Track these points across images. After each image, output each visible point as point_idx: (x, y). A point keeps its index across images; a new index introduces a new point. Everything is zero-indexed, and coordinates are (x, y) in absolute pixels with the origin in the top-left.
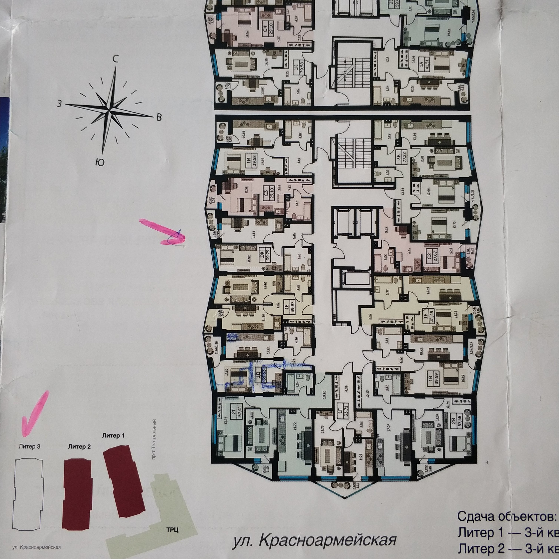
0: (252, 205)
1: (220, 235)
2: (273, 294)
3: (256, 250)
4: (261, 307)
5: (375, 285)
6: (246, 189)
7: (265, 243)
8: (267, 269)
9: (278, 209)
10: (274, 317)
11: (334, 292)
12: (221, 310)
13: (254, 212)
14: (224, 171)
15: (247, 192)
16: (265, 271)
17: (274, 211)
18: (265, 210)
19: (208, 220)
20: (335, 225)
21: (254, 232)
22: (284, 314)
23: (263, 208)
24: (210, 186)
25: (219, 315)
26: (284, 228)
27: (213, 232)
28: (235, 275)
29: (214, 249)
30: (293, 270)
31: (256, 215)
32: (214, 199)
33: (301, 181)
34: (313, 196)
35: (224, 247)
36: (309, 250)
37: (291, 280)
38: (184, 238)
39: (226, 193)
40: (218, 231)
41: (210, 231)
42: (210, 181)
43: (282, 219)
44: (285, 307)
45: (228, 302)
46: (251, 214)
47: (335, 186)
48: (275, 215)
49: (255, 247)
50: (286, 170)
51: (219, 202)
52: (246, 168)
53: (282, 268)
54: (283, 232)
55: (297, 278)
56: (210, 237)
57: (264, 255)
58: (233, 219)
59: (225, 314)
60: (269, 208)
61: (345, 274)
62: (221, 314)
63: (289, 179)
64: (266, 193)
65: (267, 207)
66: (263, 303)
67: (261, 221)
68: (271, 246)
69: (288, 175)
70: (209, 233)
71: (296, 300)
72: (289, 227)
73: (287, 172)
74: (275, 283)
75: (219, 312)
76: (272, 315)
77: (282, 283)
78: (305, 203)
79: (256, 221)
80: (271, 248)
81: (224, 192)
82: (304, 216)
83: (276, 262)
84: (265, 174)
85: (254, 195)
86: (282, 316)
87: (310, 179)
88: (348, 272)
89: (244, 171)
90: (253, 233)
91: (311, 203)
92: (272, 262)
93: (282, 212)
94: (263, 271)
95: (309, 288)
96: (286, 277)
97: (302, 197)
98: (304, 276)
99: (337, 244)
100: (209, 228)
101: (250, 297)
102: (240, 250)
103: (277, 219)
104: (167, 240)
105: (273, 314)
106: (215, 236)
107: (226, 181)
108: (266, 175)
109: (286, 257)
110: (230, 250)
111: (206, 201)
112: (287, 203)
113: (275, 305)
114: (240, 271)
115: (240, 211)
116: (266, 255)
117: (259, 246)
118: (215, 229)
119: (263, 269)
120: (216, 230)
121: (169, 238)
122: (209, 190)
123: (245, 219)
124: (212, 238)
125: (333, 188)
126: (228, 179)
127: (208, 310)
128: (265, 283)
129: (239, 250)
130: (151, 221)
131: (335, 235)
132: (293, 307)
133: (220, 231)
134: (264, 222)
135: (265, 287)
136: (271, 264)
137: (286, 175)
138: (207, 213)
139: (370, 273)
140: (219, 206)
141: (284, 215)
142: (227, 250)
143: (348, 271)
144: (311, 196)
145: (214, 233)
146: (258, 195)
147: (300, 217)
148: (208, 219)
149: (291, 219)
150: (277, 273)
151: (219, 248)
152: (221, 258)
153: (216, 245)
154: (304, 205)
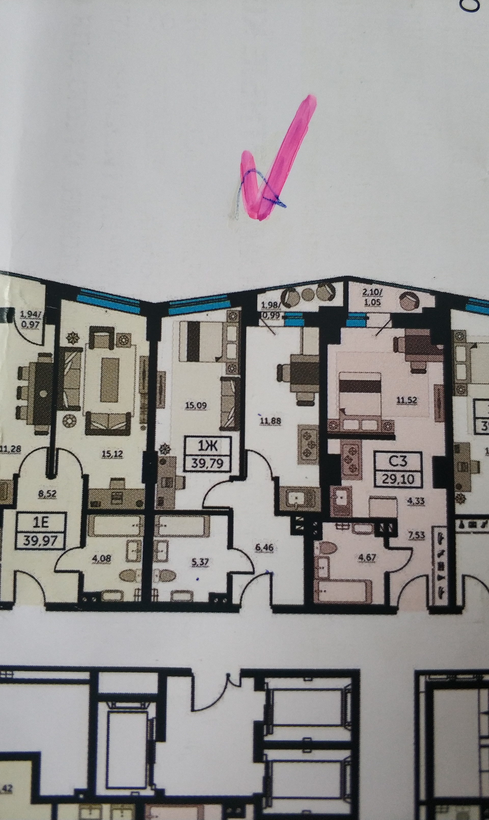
0: (361, 418)
1: (269, 323)
2: (85, 478)
3: (222, 429)
4: (45, 441)
5: (106, 807)
6: (409, 398)
7: (244, 454)
8: (163, 462)
9: (350, 497)
10: (12, 483)
11: (86, 676)
12: (41, 322)
13: (338, 423)
14: (463, 334)
15: (400, 401)
16: (159, 454)
17: (345, 483)
18: (345, 455)
19: (314, 287)
20: (298, 682)
21: (277, 421)
22: (18, 513)
23: (352, 452)
24: (415, 292)
25: (25, 314)
26: (292, 514)
27: (279, 301)
28: (147, 363)
29: (228, 303)
30: (159, 542)
31: (329, 430)
32: (377, 303)
33: (437, 573)
34: (393, 611)
35: (233, 334)
36: (220, 596)
37: (127, 536)
38: (261, 217)
39: (396, 340)
40: (282, 314)
41: (281, 291)
42: (432, 292)
43: (318, 508)
44: (40, 516)
45: (64, 343)
46: (333, 414)
47: (422, 679)
48: (332, 488)
49: (233, 425)
50: (473, 525)
51: (368, 318)
52: (475, 400)
53: (167, 506)
54: (278, 512)
55: (133, 556)
56: (263, 291)
57: (209, 452)
58: (317, 360)
59: (28, 333)
60: (353, 469)
61: (143, 711)
62: (28, 321)
63: (445, 532)
64: (398, 461)
65: (355, 461)
66: (58, 449)
67: (311, 445)
68: (236, 472)
69: (458, 529)
70: (276, 288)
71: (61, 552)
72: (294, 532)
73: (467, 529)
74: (118, 485)
75: (35, 314)
76: (16, 477)
77: (117, 507)
78: (368, 584)
79: (310, 427)
80: (229, 474)
81: (400, 332)
82: (328, 579)
83: (184, 488)
84: (456, 456)
85: (391, 424)
86: (13, 506)
87: (444, 602)
88: (149, 722)
89: (464, 393)
90: (273, 420)
91: (369, 602)
92: (184, 477)
93: (341, 508)
94: (157, 448)
95: (98, 595)
96: (135, 520)
97: (387, 576)
98: (139, 579)
99: (240, 686)
100: (290, 288)
101: (77, 408)
102: (222, 379)
103: (318, 494)
104: (254, 170)
105: (20, 481)
106: (266, 305)
107: (435, 340)
108: (455, 463)
109: (199, 520)
110: (224, 350)
111: (370, 282)
112: (368, 528)
113: (48, 484)
114: (158, 379)
115: (341, 381)
116: (207, 459)
117: (236, 435)
118: (288, 306)
119: (166, 448)
120: (283, 308)
121: (259, 173)
122: (403, 291)
123: (317, 395)
124: (261, 298)
125: (418, 674)
126: (440, 347)
127: (42, 281)
128: (119, 455)
129: (224, 375)
130: (310, 125)
131: (267, 680)
132: (41, 541)
133: (281, 322)
134: (307, 453)
135: (106, 455)
136: (179, 472)
137: (458, 522)
138: (334, 285)
139: (143, 793)
140: (355, 318)
141: (332, 515)
142: (225, 342)
143: (152, 721)
144: (393, 603)
145: (275, 305)
146: (392, 437)
147: (326, 569)
148: (316, 286)
149: (319, 537)
150: (150, 491)
151: (229, 316)
152: (199, 323)
153: (239, 309)
154: (364, 581)
